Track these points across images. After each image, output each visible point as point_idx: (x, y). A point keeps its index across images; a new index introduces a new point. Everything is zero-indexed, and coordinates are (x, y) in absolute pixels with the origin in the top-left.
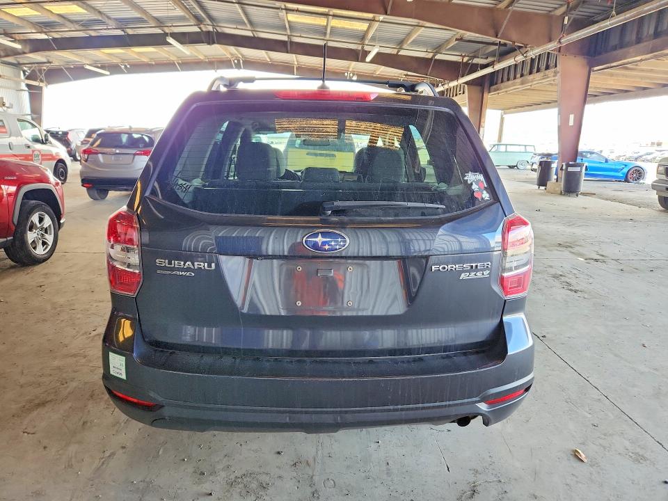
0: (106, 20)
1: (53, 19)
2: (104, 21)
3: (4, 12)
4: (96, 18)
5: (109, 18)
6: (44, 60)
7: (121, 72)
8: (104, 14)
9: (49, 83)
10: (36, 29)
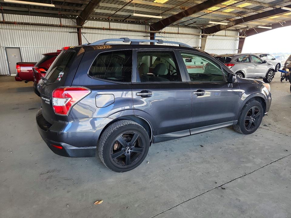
0: (263, 5)
1: (241, 10)
2: (262, 6)
3: (224, 12)
4: (258, 5)
5: (265, 3)
6: (246, 26)
7: (281, 26)
8: (262, 3)
9: (248, 36)
10: (236, 15)
